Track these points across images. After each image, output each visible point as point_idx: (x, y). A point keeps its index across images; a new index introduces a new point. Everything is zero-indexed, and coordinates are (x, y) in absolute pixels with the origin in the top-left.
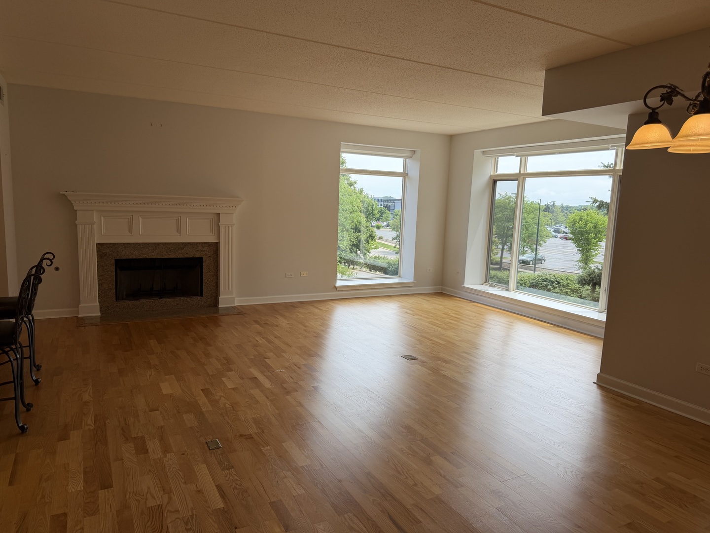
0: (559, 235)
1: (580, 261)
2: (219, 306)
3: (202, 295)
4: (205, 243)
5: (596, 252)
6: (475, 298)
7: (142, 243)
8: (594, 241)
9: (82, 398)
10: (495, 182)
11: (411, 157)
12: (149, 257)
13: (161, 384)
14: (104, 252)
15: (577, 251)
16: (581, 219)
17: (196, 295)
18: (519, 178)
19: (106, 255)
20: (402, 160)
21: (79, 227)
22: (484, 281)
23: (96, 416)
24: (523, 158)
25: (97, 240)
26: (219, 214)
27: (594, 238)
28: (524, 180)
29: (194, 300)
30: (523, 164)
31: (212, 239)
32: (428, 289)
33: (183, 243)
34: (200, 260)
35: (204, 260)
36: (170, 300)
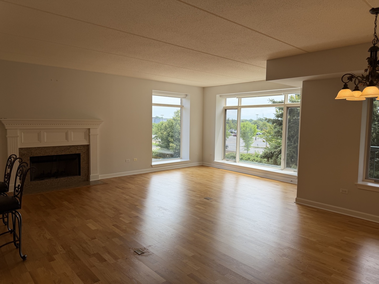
0: (233, 134)
1: (245, 146)
2: (90, 181)
3: (80, 175)
4: (81, 145)
5: (252, 142)
6: (220, 166)
7: (46, 147)
8: (250, 136)
9: (46, 237)
10: (226, 110)
11: (185, 98)
12: (50, 155)
13: (87, 225)
14: (23, 153)
15: (243, 142)
16: (244, 127)
17: (76, 175)
18: (238, 108)
19: (24, 155)
20: (180, 99)
21: (8, 139)
22: (223, 158)
23: (62, 246)
24: (240, 99)
25: (19, 147)
26: (89, 129)
27: (251, 135)
28: (240, 109)
29: (76, 178)
30: (239, 102)
31: (86, 143)
32: (196, 164)
33: (69, 146)
34: (79, 155)
35: (81, 155)
36: (62, 178)
